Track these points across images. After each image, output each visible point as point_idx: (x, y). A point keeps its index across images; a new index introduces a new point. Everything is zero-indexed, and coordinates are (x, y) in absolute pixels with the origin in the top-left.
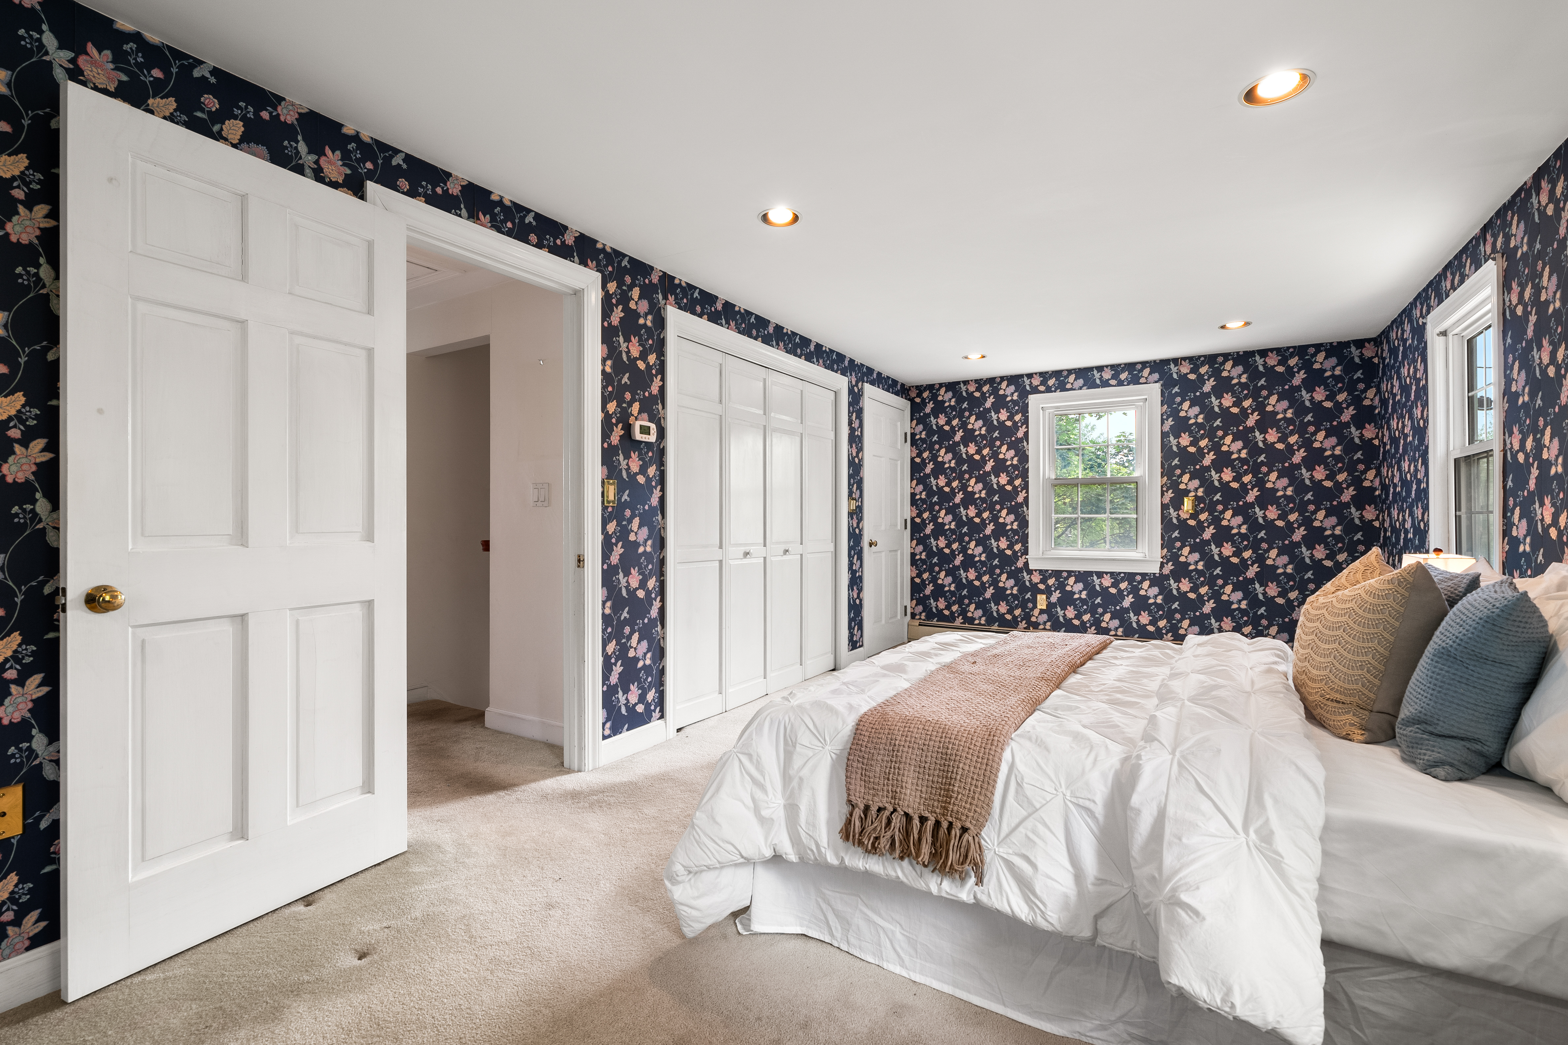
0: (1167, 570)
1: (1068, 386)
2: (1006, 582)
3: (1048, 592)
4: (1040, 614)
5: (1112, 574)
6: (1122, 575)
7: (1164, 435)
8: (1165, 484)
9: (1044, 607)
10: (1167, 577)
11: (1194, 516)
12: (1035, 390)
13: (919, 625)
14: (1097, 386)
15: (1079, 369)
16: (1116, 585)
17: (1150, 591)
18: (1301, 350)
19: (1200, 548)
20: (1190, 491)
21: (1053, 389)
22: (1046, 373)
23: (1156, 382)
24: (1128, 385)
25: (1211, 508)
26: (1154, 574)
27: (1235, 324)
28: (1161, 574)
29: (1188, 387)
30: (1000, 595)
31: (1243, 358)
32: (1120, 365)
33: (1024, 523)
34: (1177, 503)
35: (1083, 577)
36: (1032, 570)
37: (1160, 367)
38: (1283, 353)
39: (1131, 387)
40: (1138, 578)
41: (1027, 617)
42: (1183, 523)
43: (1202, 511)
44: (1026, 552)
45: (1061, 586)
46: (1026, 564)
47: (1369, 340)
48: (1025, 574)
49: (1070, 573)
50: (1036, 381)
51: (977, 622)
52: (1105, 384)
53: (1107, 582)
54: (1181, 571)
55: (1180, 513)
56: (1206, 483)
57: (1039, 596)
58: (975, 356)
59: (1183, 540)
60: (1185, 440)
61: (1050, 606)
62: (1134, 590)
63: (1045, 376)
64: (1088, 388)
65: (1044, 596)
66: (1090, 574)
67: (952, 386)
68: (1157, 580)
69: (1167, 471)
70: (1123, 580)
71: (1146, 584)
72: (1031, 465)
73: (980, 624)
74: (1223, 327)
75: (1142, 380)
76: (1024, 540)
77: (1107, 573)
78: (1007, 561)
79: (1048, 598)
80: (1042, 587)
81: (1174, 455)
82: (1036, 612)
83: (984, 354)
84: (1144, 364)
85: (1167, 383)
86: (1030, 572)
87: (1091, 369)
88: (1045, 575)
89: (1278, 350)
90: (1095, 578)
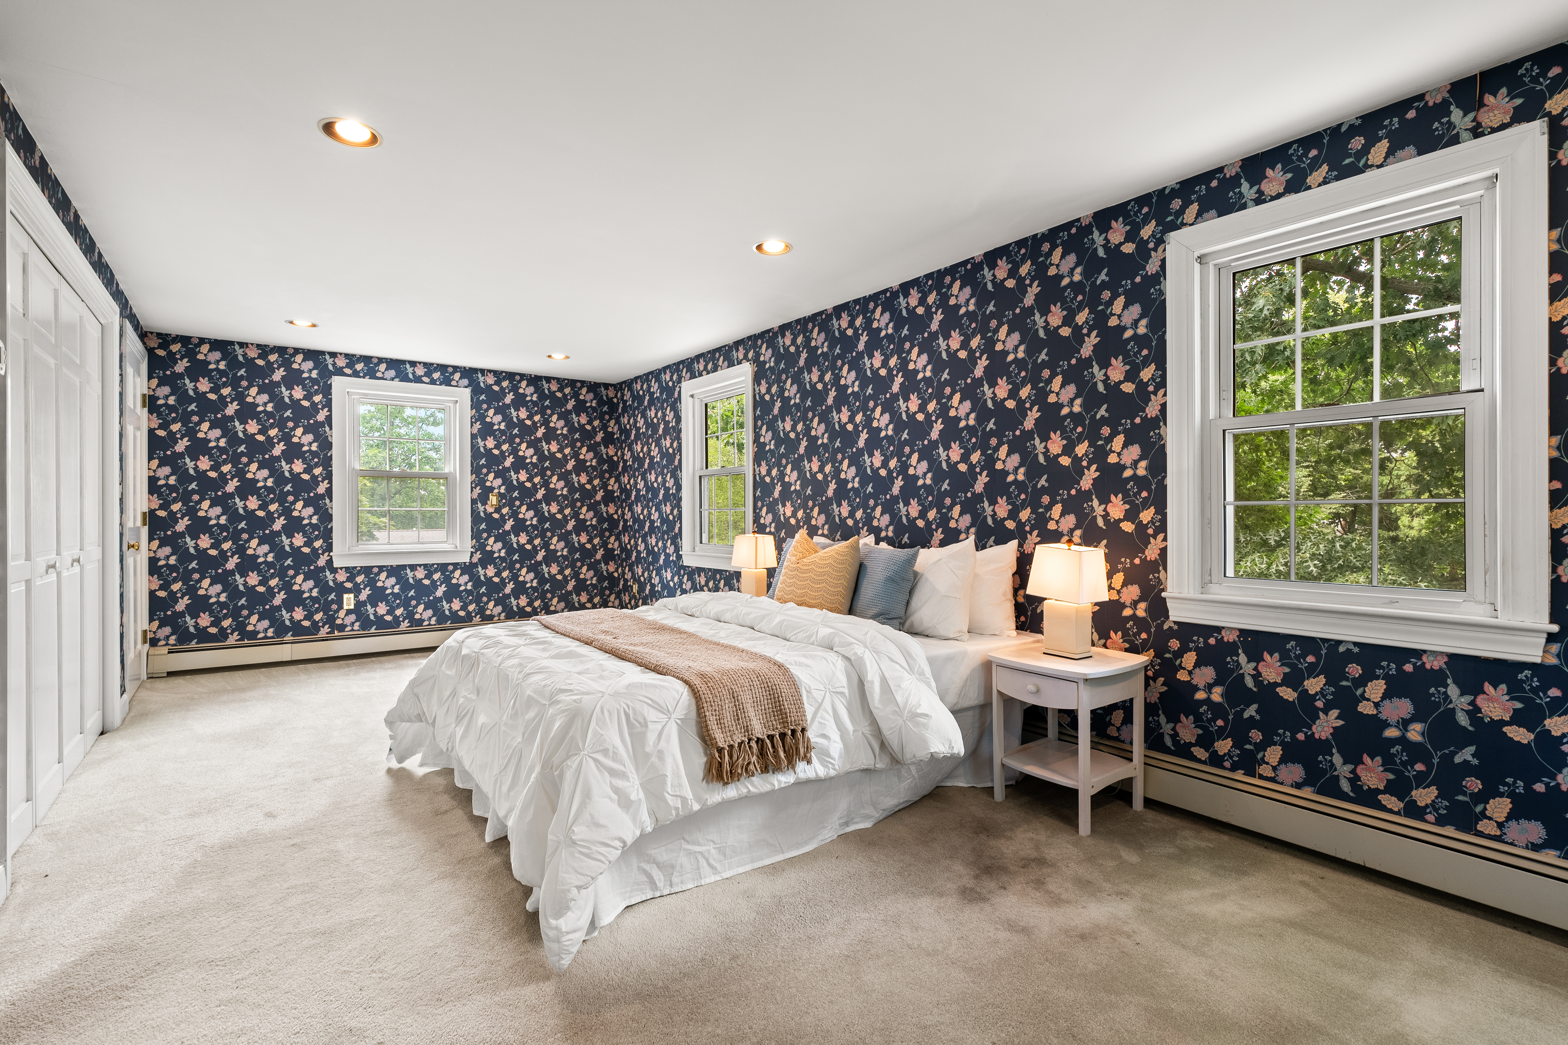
0: (475, 560)
1: (379, 375)
2: (303, 584)
3: (356, 590)
4: (347, 614)
5: (425, 566)
6: (435, 566)
7: (473, 437)
8: (474, 481)
9: (352, 607)
10: (475, 565)
11: (498, 510)
12: (340, 372)
13: (169, 653)
14: (410, 381)
15: (391, 359)
16: (428, 576)
17: (461, 579)
18: (572, 383)
19: (502, 538)
20: (494, 488)
21: (361, 375)
22: (354, 356)
23: (466, 387)
24: (441, 384)
25: (511, 504)
26: (465, 563)
27: (558, 356)
28: (471, 563)
29: (494, 397)
30: (294, 599)
31: (535, 380)
32: (432, 364)
33: (326, 517)
34: (484, 498)
35: (395, 571)
36: (337, 568)
37: (469, 373)
38: (563, 383)
39: (443, 387)
40: (451, 568)
41: (330, 620)
42: (489, 516)
43: (504, 506)
44: (329, 548)
45: (371, 582)
46: (330, 562)
47: (611, 385)
48: (328, 573)
49: (381, 568)
50: (341, 362)
51: (261, 635)
52: (418, 380)
53: (420, 574)
54: (487, 559)
55: (487, 507)
56: (507, 482)
57: (346, 596)
58: (302, 323)
59: (488, 531)
60: (490, 443)
61: (359, 604)
62: (447, 580)
63: (352, 359)
64: (400, 381)
65: (352, 596)
66: (404, 567)
67: (221, 346)
68: (468, 569)
69: (476, 470)
70: (436, 571)
71: (457, 573)
72: (335, 452)
73: (266, 637)
74: (549, 356)
75: (454, 383)
76: (327, 535)
77: (420, 565)
78: (302, 561)
79: (356, 597)
80: (349, 585)
81: (482, 456)
82: (342, 614)
83: (315, 322)
84: (456, 368)
85: (476, 390)
86: (334, 571)
87: (403, 362)
88: (352, 572)
89: (558, 380)
90: (408, 571)
